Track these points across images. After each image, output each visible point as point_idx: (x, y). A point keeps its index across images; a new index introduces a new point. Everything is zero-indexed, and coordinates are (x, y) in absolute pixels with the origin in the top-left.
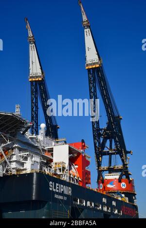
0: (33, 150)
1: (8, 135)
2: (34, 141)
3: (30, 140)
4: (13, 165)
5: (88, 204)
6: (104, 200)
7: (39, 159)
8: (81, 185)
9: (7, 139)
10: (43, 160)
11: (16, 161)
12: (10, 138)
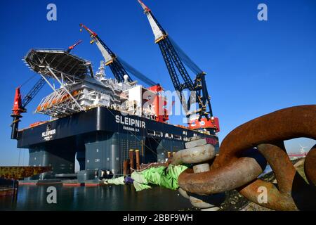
0: (98, 89)
1: (74, 77)
2: (106, 84)
4: (83, 103)
5: (167, 135)
6: (184, 133)
7: (108, 98)
8: (157, 120)
9: (72, 80)
10: (115, 100)
11: (84, 99)
12: (75, 79)
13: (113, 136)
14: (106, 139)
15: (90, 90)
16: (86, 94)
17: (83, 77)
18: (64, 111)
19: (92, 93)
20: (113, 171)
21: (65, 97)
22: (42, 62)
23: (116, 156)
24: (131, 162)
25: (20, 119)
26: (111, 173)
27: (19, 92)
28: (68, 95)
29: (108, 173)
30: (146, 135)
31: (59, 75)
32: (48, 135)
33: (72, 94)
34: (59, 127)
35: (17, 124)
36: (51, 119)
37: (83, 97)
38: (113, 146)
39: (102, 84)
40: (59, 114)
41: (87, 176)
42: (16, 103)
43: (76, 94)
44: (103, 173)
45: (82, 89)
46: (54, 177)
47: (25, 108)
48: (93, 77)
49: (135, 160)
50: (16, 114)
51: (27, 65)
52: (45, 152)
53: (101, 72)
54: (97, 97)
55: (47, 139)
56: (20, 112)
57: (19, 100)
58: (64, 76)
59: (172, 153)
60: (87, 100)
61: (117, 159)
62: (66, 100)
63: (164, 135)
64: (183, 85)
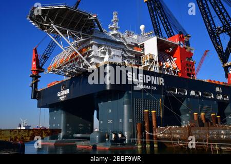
0: (109, 44)
1: (81, 33)
2: (117, 38)
3: (113, 37)
4: (93, 60)
5: (193, 93)
6: (217, 89)
7: (119, 53)
8: (180, 76)
9: (80, 36)
10: (129, 55)
11: (93, 56)
12: (83, 36)
13: (126, 95)
14: (117, 99)
15: (99, 46)
16: (95, 51)
17: (91, 32)
18: (74, 70)
19: (101, 49)
20: (126, 134)
21: (73, 56)
22: (45, 20)
23: (129, 117)
24: (146, 125)
25: (39, 79)
26: (123, 136)
27: (36, 52)
28: (76, 54)
29: (120, 136)
30: (165, 93)
31: (64, 33)
32: (63, 94)
33: (80, 51)
34: (72, 86)
35: (36, 85)
36: (65, 79)
37: (93, 53)
38: (125, 106)
39: (113, 38)
40: (70, 74)
41: (99, 138)
42: (34, 63)
43: (85, 51)
44: (113, 136)
45: (91, 45)
46: (73, 137)
47: (43, 67)
48: (102, 31)
49: (150, 122)
50: (34, 74)
51: (33, 24)
52: (62, 112)
53: (115, 25)
54: (107, 53)
55: (62, 99)
56: (38, 72)
57: (37, 60)
58: (70, 32)
59: (199, 114)
60: (96, 57)
61: (131, 120)
62: (74, 59)
63: (189, 92)
64: (219, 29)
